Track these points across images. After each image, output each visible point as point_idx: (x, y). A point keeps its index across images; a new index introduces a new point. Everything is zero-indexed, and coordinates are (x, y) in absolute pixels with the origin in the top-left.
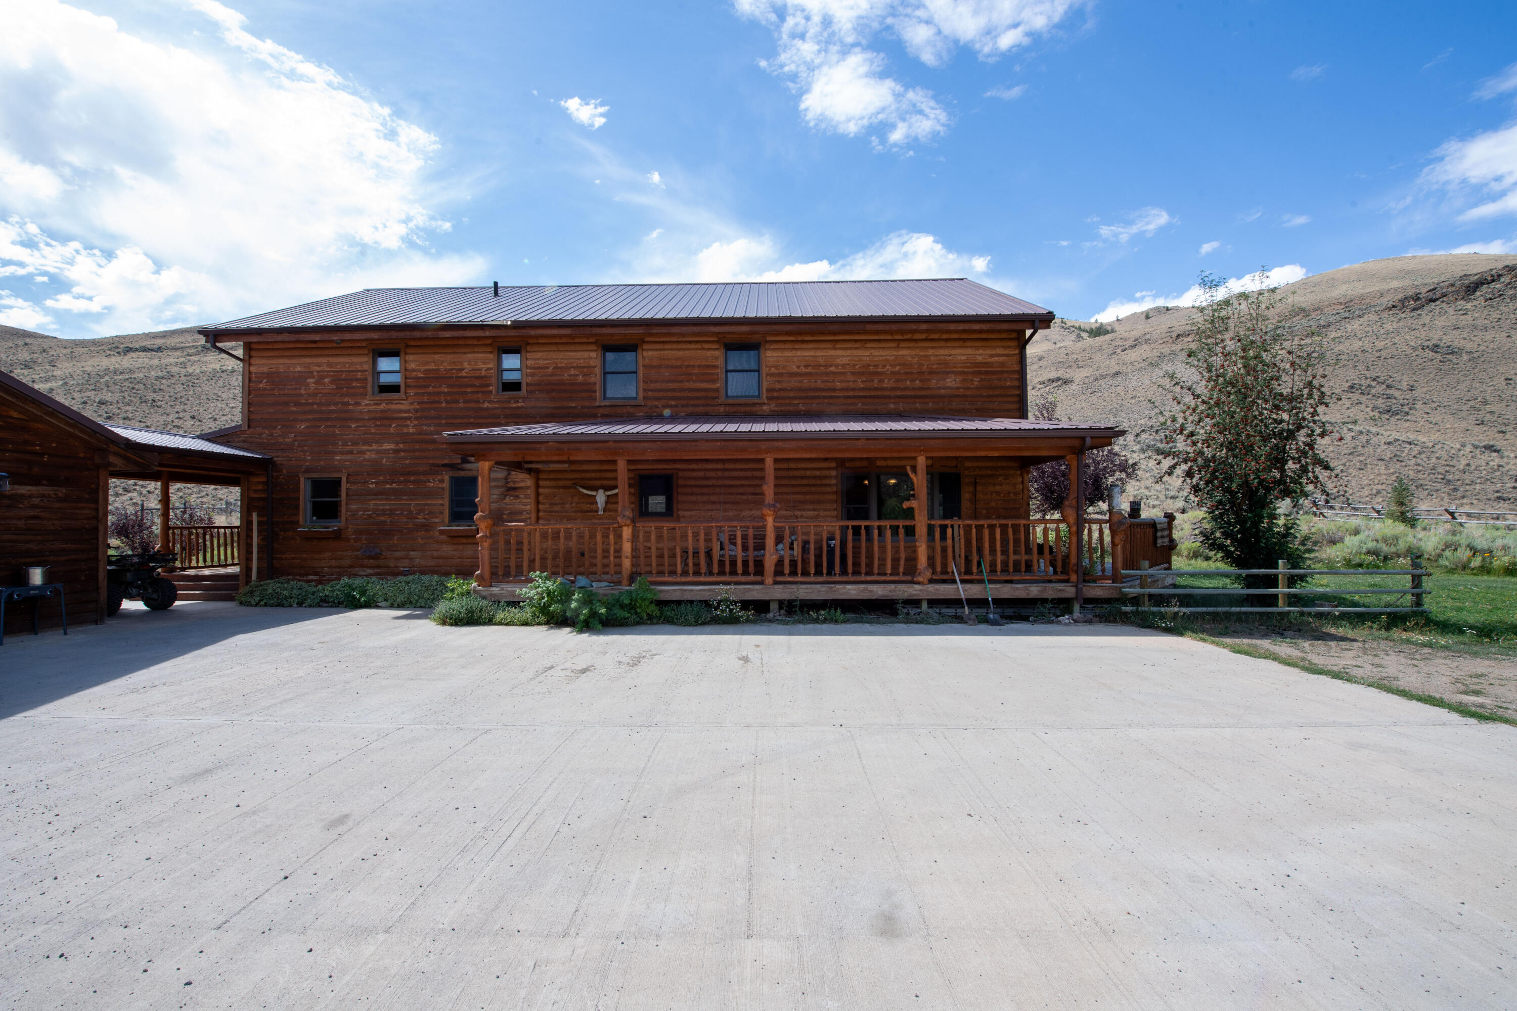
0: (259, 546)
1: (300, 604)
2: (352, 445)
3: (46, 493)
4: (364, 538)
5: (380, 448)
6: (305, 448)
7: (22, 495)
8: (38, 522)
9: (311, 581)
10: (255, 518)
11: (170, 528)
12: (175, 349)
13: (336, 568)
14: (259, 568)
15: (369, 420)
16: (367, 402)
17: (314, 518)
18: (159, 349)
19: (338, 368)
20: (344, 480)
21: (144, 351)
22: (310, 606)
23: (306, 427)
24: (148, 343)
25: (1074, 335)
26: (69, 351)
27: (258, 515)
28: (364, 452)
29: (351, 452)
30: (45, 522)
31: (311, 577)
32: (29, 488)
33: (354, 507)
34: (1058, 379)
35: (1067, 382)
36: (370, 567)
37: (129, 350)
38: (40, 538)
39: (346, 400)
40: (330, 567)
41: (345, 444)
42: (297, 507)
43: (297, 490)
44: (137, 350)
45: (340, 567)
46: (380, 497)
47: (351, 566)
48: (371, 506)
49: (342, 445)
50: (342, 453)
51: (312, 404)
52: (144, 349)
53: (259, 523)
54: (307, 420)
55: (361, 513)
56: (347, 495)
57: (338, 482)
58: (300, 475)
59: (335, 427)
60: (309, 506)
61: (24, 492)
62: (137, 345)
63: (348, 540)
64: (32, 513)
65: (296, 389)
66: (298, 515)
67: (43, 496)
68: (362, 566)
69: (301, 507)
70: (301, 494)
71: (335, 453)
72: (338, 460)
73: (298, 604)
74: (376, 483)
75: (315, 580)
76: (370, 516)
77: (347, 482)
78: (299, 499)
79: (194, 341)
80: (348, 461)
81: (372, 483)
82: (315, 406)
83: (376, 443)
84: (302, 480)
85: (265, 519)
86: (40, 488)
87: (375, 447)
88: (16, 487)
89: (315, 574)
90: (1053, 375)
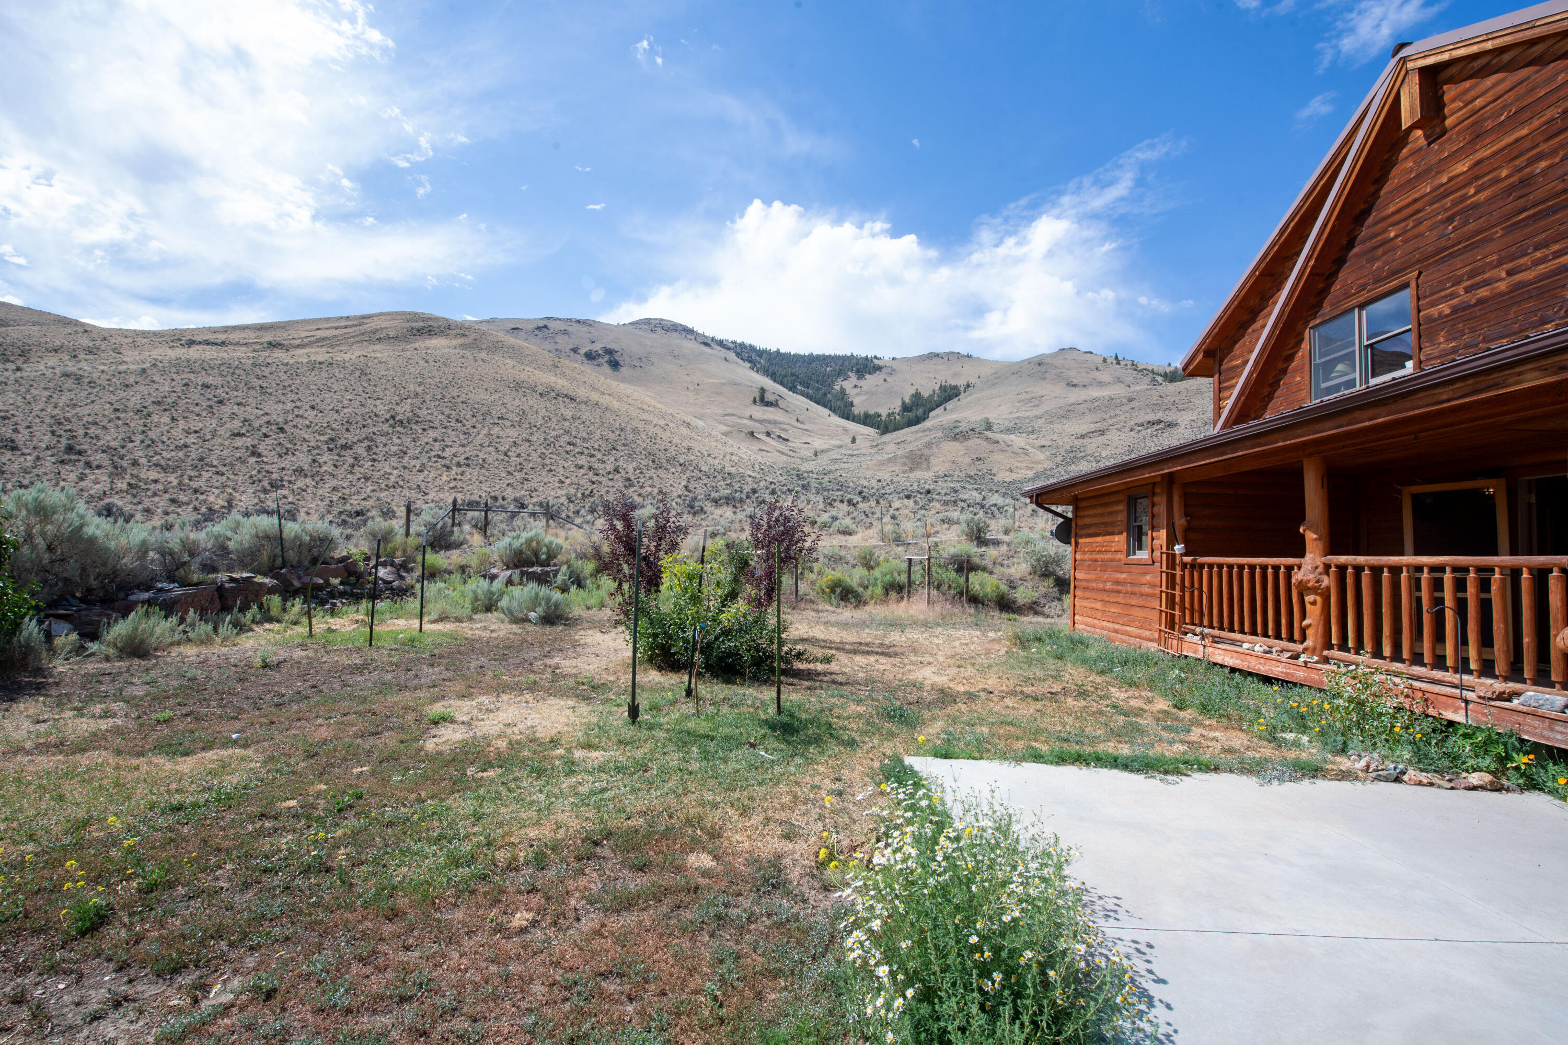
12: (237, 344)
18: (223, 344)
21: (208, 344)
24: (211, 337)
25: (1148, 378)
26: (131, 340)
34: (1159, 422)
35: (1170, 425)
37: (191, 343)
44: (200, 343)
52: (208, 343)
62: (199, 339)
79: (257, 337)
90: (1151, 417)
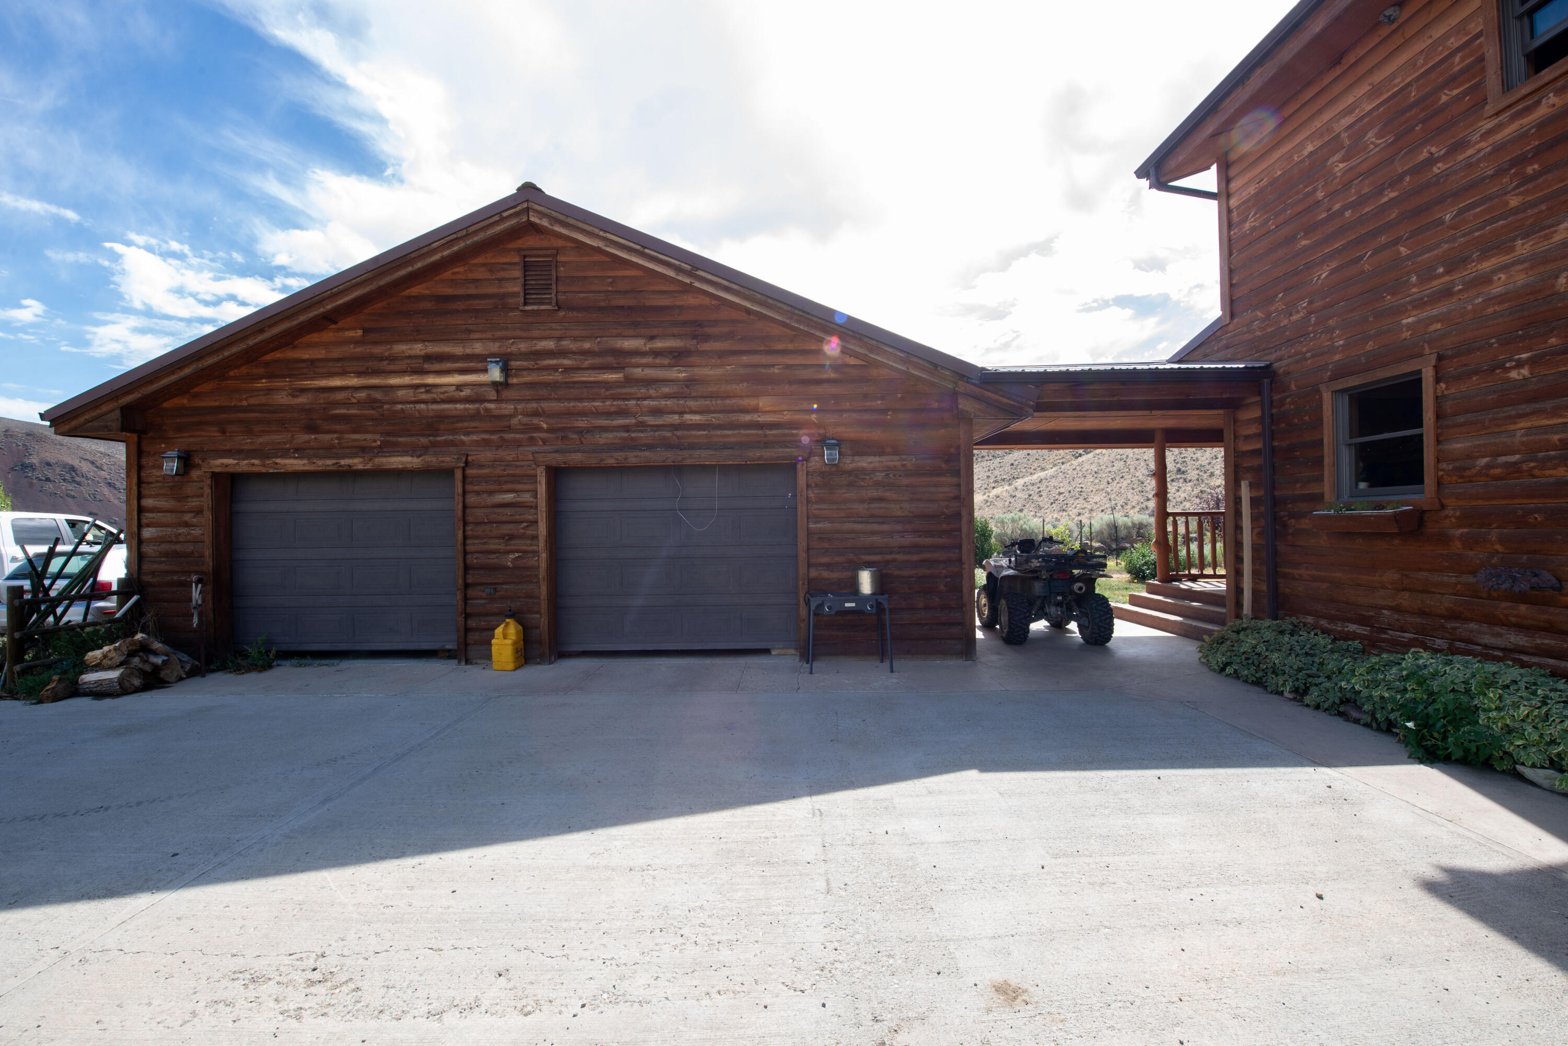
0: (1255, 549)
1: (1300, 693)
2: (1448, 272)
3: (891, 464)
4: (1494, 534)
5: (1544, 246)
6: (1331, 322)
7: (863, 471)
8: (882, 505)
9: (1353, 636)
10: (1245, 492)
11: (1169, 514)
13: (1412, 613)
14: (1255, 592)
15: (1500, 173)
16: (1489, 126)
17: (1362, 485)
19: (1399, 83)
20: (1428, 375)
22: (1317, 707)
23: (1332, 272)
27: (1251, 486)
28: (1485, 279)
29: (1446, 293)
30: (892, 506)
31: (1352, 627)
32: (871, 459)
33: (1458, 446)
36: (1520, 627)
38: (885, 527)
39: (1425, 155)
40: (1397, 609)
41: (1427, 275)
42: (1319, 462)
43: (1318, 423)
45: (1422, 613)
46: (1549, 405)
47: (1454, 616)
48: (1519, 437)
49: (1421, 282)
50: (1419, 304)
51: (1341, 212)
53: (1254, 502)
54: (1330, 257)
55: (1484, 461)
56: (1439, 416)
57: (1413, 384)
58: (1323, 388)
59: (1396, 242)
60: (1347, 457)
61: (864, 465)
63: (1444, 539)
64: (874, 493)
65: (1309, 195)
66: (1320, 479)
67: (889, 469)
68: (1491, 620)
69: (1327, 461)
70: (1326, 432)
71: (1401, 311)
72: (1409, 327)
73: (1295, 690)
74: (1532, 362)
75: (1361, 637)
76: (1513, 468)
77: (1438, 380)
78: (1320, 443)
80: (1436, 319)
81: (1520, 365)
82: (1348, 214)
83: (1526, 236)
84: (1327, 397)
85: (1261, 493)
86: (884, 459)
87: (1523, 248)
88: (856, 458)
89: (1362, 621)
